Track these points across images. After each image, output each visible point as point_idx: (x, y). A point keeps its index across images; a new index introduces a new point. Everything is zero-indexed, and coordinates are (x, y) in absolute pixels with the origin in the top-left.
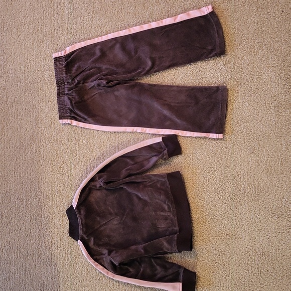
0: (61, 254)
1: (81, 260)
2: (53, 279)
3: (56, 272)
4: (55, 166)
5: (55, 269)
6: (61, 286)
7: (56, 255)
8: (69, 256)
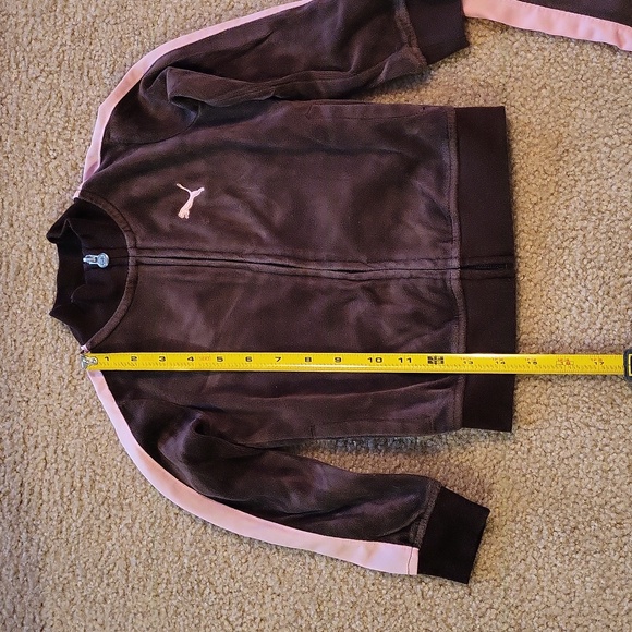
0: (56, 487)
1: (128, 514)
2: (21, 575)
3: (33, 550)
4: (55, 163)
5: (30, 540)
6: (47, 604)
7: (37, 489)
8: (85, 495)
